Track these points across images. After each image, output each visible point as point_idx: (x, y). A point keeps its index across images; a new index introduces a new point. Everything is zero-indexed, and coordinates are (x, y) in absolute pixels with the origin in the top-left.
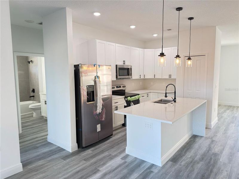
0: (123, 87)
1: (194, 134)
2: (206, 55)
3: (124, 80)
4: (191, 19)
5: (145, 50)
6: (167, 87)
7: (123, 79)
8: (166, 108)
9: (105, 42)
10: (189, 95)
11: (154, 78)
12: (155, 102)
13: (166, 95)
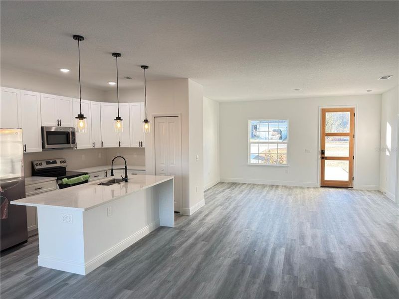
0: (61, 162)
1: (161, 225)
2: (180, 116)
3: (64, 150)
4: (145, 67)
5: (102, 103)
6: (113, 161)
7: (62, 149)
8: (113, 191)
9: (18, 91)
10: (163, 170)
11: (118, 146)
12: (100, 184)
13: (112, 173)
